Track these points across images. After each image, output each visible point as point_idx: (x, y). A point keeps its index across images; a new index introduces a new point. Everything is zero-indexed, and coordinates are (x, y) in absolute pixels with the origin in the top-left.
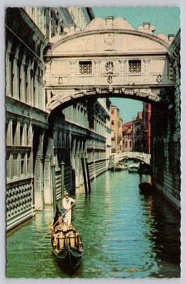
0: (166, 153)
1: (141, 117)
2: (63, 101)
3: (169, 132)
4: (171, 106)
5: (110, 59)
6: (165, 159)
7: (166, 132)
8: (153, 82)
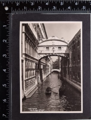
0: (67, 70)
1: (57, 60)
2: (42, 57)
3: (68, 65)
4: (68, 58)
5: (54, 47)
6: (67, 71)
7: (67, 64)
8: (64, 52)
